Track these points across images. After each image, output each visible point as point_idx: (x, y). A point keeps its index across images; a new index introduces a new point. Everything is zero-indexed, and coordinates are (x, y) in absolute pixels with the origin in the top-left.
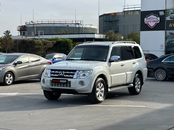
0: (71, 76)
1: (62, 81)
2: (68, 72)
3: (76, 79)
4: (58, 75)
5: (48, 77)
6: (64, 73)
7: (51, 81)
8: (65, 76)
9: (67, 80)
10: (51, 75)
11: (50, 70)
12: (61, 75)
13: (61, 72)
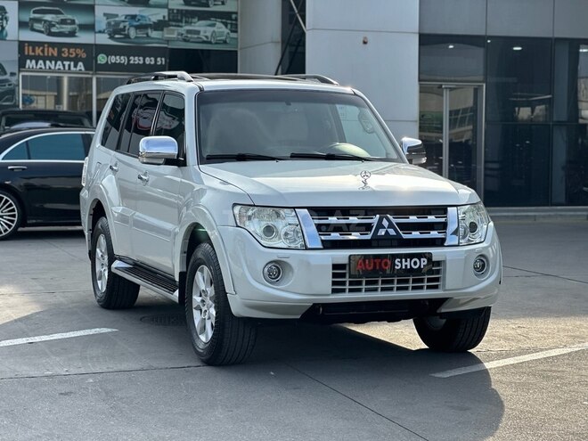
0: (434, 234)
1: (407, 264)
2: (413, 219)
3: (458, 246)
4: (368, 237)
5: (307, 249)
6: (394, 221)
7: (333, 269)
8: (405, 236)
9: (429, 257)
10: (323, 238)
11: (306, 210)
12: (387, 232)
13: (380, 220)
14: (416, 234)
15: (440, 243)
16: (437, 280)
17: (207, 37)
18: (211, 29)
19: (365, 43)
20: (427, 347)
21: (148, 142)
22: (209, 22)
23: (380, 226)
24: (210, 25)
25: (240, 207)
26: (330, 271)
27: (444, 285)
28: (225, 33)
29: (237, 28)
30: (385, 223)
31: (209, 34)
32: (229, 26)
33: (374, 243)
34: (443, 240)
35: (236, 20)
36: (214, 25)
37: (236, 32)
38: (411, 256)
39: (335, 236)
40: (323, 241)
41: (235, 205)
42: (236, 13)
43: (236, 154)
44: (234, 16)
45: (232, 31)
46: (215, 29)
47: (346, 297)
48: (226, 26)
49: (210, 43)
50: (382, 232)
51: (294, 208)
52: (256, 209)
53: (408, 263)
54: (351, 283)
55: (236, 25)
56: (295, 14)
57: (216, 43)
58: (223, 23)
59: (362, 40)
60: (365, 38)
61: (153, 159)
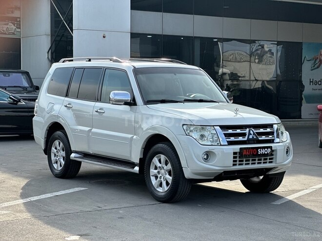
0: (270, 137)
3: (280, 143)
4: (246, 139)
5: (221, 145)
6: (255, 131)
7: (234, 154)
8: (260, 139)
9: (271, 147)
10: (228, 140)
11: (218, 127)
12: (253, 136)
13: (249, 131)
14: (264, 138)
15: (272, 141)
16: (272, 159)
17: (4, 31)
18: (6, 26)
19: (104, 37)
20: (249, 191)
21: (114, 93)
22: (4, 23)
23: (250, 134)
24: (5, 24)
25: (186, 126)
26: (232, 156)
27: (276, 161)
28: (14, 29)
29: (20, 26)
30: (251, 132)
31: (5, 29)
32: (16, 25)
33: (248, 142)
34: (274, 140)
35: (20, 21)
36: (8, 24)
37: (20, 28)
38: (264, 148)
39: (232, 139)
40: (228, 141)
41: (183, 125)
42: (20, 18)
43: (161, 99)
44: (18, 20)
45: (17, 28)
46: (8, 26)
47: (238, 167)
48: (14, 25)
49: (6, 34)
50: (251, 137)
51: (213, 126)
52: (195, 127)
53: (263, 151)
54: (240, 161)
55: (20, 24)
56: (62, 20)
57: (8, 34)
58: (12, 23)
59: (102, 35)
60: (104, 34)
61: (117, 102)
